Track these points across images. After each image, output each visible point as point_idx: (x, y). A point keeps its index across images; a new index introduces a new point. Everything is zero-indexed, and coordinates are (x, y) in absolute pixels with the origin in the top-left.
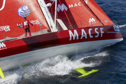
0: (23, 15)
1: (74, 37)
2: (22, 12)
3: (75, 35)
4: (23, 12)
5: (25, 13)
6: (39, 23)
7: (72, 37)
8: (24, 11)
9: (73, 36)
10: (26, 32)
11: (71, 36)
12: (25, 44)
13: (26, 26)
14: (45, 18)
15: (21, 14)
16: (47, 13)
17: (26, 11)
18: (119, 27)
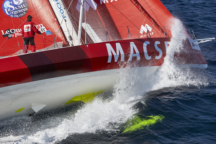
0: (14, 15)
1: (116, 56)
2: (11, 9)
3: (118, 54)
4: (13, 7)
5: (16, 10)
6: (46, 30)
7: (113, 56)
8: (15, 6)
9: (114, 54)
10: (27, 43)
11: (110, 54)
12: (26, 67)
13: (28, 32)
14: (57, 20)
15: (9, 12)
16: (62, 11)
17: (20, 6)
18: (199, 41)
